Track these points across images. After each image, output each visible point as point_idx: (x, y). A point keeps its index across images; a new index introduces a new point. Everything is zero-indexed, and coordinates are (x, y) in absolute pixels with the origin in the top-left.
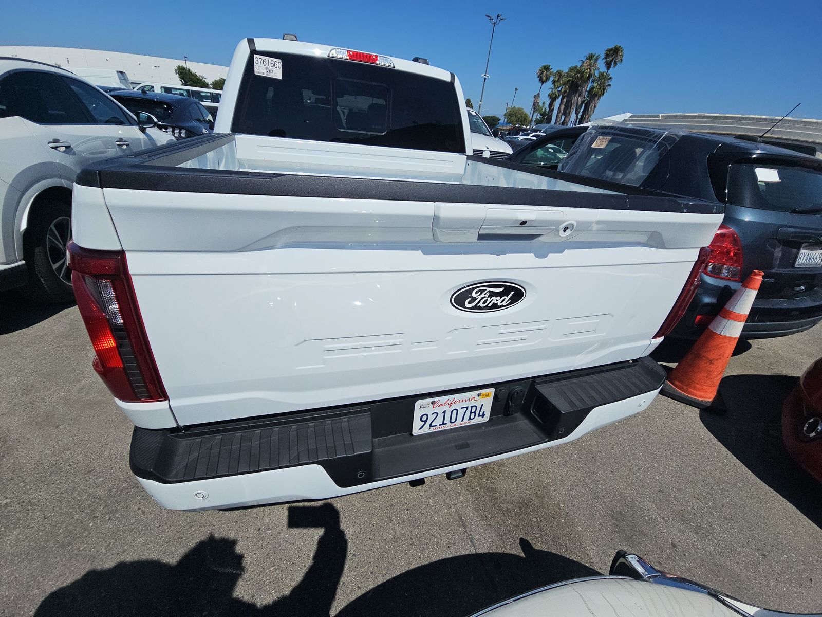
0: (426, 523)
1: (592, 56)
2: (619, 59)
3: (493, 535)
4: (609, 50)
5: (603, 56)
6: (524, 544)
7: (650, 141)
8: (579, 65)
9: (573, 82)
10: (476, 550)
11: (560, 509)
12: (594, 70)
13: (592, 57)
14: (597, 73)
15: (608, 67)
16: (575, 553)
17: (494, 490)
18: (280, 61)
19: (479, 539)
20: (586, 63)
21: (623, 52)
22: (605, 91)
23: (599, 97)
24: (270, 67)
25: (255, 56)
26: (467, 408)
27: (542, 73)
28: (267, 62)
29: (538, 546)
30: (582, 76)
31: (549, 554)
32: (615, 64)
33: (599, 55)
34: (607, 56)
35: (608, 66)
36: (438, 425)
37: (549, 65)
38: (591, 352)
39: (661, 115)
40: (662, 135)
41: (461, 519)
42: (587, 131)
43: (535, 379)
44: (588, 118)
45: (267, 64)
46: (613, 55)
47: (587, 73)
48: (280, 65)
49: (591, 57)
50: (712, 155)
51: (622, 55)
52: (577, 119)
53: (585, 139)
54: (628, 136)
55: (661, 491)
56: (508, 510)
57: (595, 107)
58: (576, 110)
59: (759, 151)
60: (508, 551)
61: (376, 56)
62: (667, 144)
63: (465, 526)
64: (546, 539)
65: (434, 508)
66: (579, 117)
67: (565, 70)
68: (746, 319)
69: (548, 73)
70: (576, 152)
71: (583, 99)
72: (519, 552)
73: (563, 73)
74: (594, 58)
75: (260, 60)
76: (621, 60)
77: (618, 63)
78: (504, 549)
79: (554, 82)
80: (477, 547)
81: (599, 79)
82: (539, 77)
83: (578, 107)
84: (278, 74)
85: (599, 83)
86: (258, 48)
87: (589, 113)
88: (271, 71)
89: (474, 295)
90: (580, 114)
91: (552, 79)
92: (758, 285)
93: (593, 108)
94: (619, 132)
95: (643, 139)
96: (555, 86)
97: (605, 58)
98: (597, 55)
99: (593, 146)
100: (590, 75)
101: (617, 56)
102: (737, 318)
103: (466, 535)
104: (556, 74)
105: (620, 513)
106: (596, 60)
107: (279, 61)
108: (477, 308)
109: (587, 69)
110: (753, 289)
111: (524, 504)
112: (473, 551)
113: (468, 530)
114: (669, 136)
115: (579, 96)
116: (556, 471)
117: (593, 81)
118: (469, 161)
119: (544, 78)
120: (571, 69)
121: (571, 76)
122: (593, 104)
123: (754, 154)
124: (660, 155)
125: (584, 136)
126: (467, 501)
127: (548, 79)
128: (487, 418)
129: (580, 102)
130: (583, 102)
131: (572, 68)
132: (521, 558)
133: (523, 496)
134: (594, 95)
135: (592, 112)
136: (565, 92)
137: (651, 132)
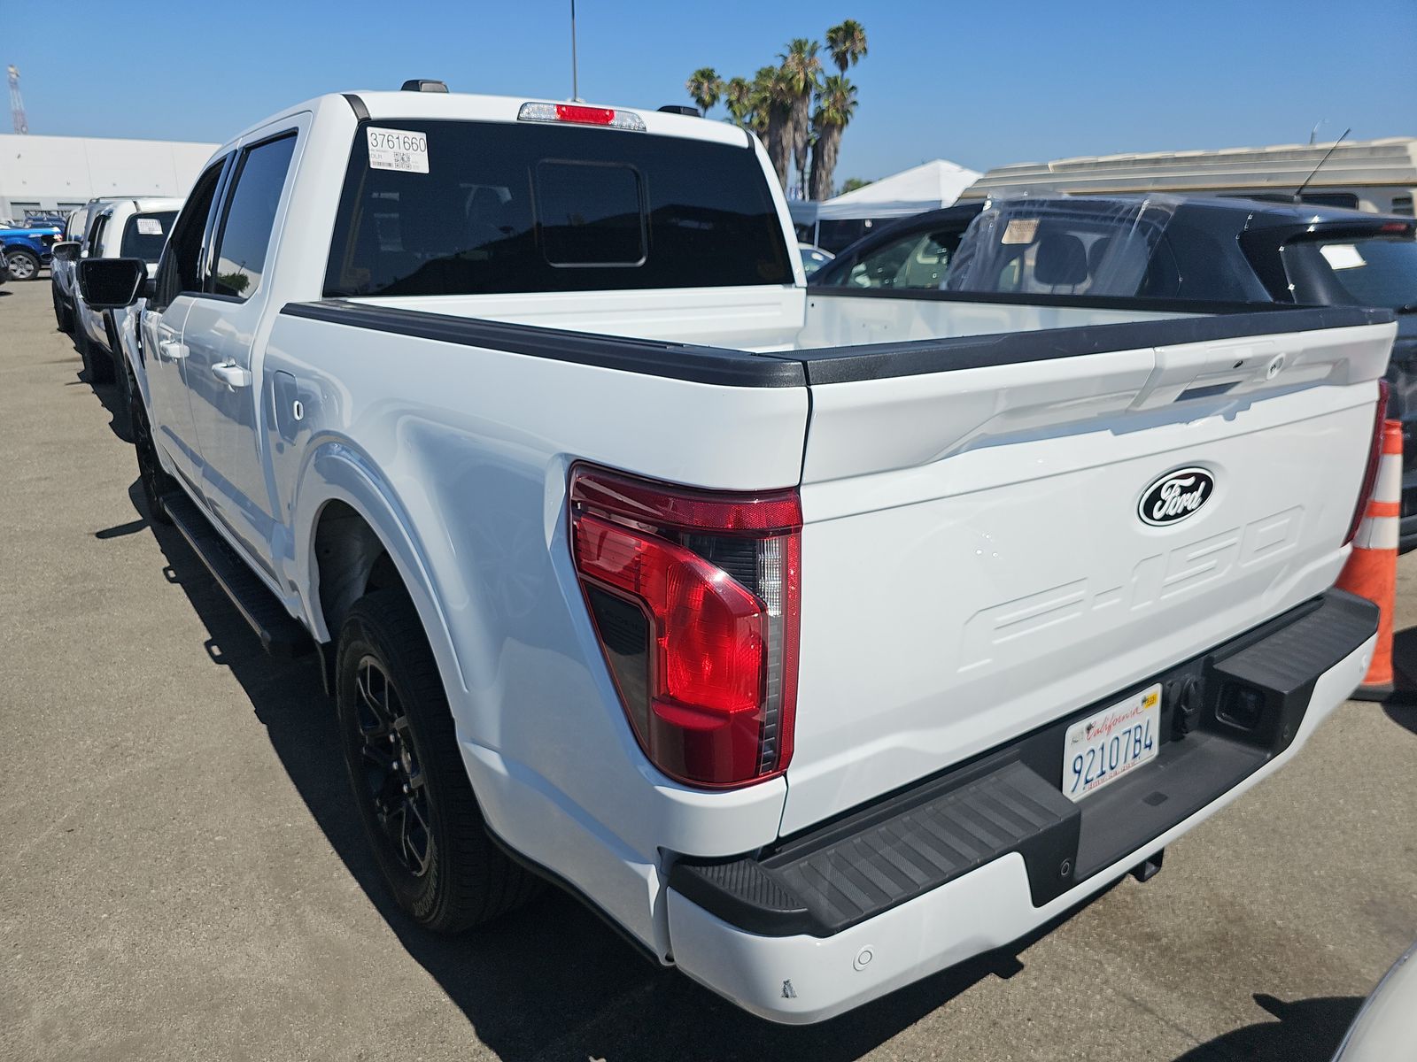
0: (1079, 1030)
1: (800, 44)
2: (859, 46)
3: (1207, 1006)
4: (836, 31)
5: (824, 42)
6: (1265, 1001)
7: (1121, 220)
8: (778, 64)
9: (774, 101)
10: (1197, 1040)
11: (1280, 928)
12: (814, 74)
13: (801, 48)
14: (821, 80)
15: (843, 65)
16: (1350, 986)
17: (1151, 937)
18: (424, 136)
19: (1189, 1021)
20: (793, 58)
21: (865, 33)
22: (849, 117)
23: (841, 129)
24: (403, 150)
25: (370, 130)
26: (1130, 731)
27: (699, 87)
28: (396, 141)
29: (1289, 996)
30: (791, 89)
31: (1311, 1003)
32: (855, 58)
33: (816, 42)
34: (833, 42)
35: (842, 62)
36: (1095, 777)
37: (710, 68)
38: (1278, 584)
39: (1050, 165)
40: (1140, 209)
41: (1134, 1001)
42: (983, 214)
43: (1211, 655)
44: (827, 176)
45: (397, 145)
46: (845, 39)
47: (799, 80)
48: (423, 144)
49: (799, 47)
50: (1243, 235)
51: (863, 39)
52: (803, 180)
53: (982, 229)
54: (1072, 216)
55: (1408, 850)
56: (1201, 960)
57: (836, 151)
58: (797, 162)
59: (1316, 219)
60: (1248, 1023)
61: (611, 111)
62: (1155, 223)
63: (1151, 1011)
64: (1294, 982)
65: (1072, 1000)
66: (807, 177)
67: (750, 78)
68: (1397, 510)
69: (713, 86)
70: (972, 255)
71: (805, 137)
72: (1266, 1017)
73: (746, 83)
74: (807, 48)
75: (380, 138)
76: (865, 49)
77: (860, 57)
78: (1238, 1022)
79: (730, 104)
80: (1195, 1035)
81: (830, 91)
82: (693, 94)
83: (798, 157)
84: (419, 162)
85: (831, 100)
86: (374, 115)
87: (827, 166)
88: (405, 159)
89: (1164, 495)
90: (808, 169)
91: (723, 98)
92: (1399, 445)
93: (832, 154)
94: (1049, 210)
95: (1105, 218)
96: (734, 113)
97: (831, 47)
98: (811, 43)
99: (1005, 240)
100: (808, 86)
101: (853, 42)
102: (1385, 511)
103: (1162, 1023)
104: (730, 86)
105: (1373, 902)
106: (813, 52)
107: (420, 138)
108: (1166, 518)
109: (799, 73)
110: (1395, 453)
111: (1220, 941)
112: (1192, 1044)
113: (1160, 1014)
114: (1152, 209)
115: (795, 129)
116: (1231, 872)
117: (818, 96)
118: (813, 299)
119: (707, 98)
120: (764, 74)
121: (765, 89)
122: (829, 147)
123: (1309, 225)
124: (1151, 243)
125: (978, 223)
126: (1123, 969)
127: (714, 97)
128: (1155, 751)
129: (800, 145)
130: (807, 143)
131: (763, 72)
132: (1275, 1024)
133: (1207, 928)
134: (826, 127)
135: (833, 161)
136: (761, 124)
137: (1114, 203)
